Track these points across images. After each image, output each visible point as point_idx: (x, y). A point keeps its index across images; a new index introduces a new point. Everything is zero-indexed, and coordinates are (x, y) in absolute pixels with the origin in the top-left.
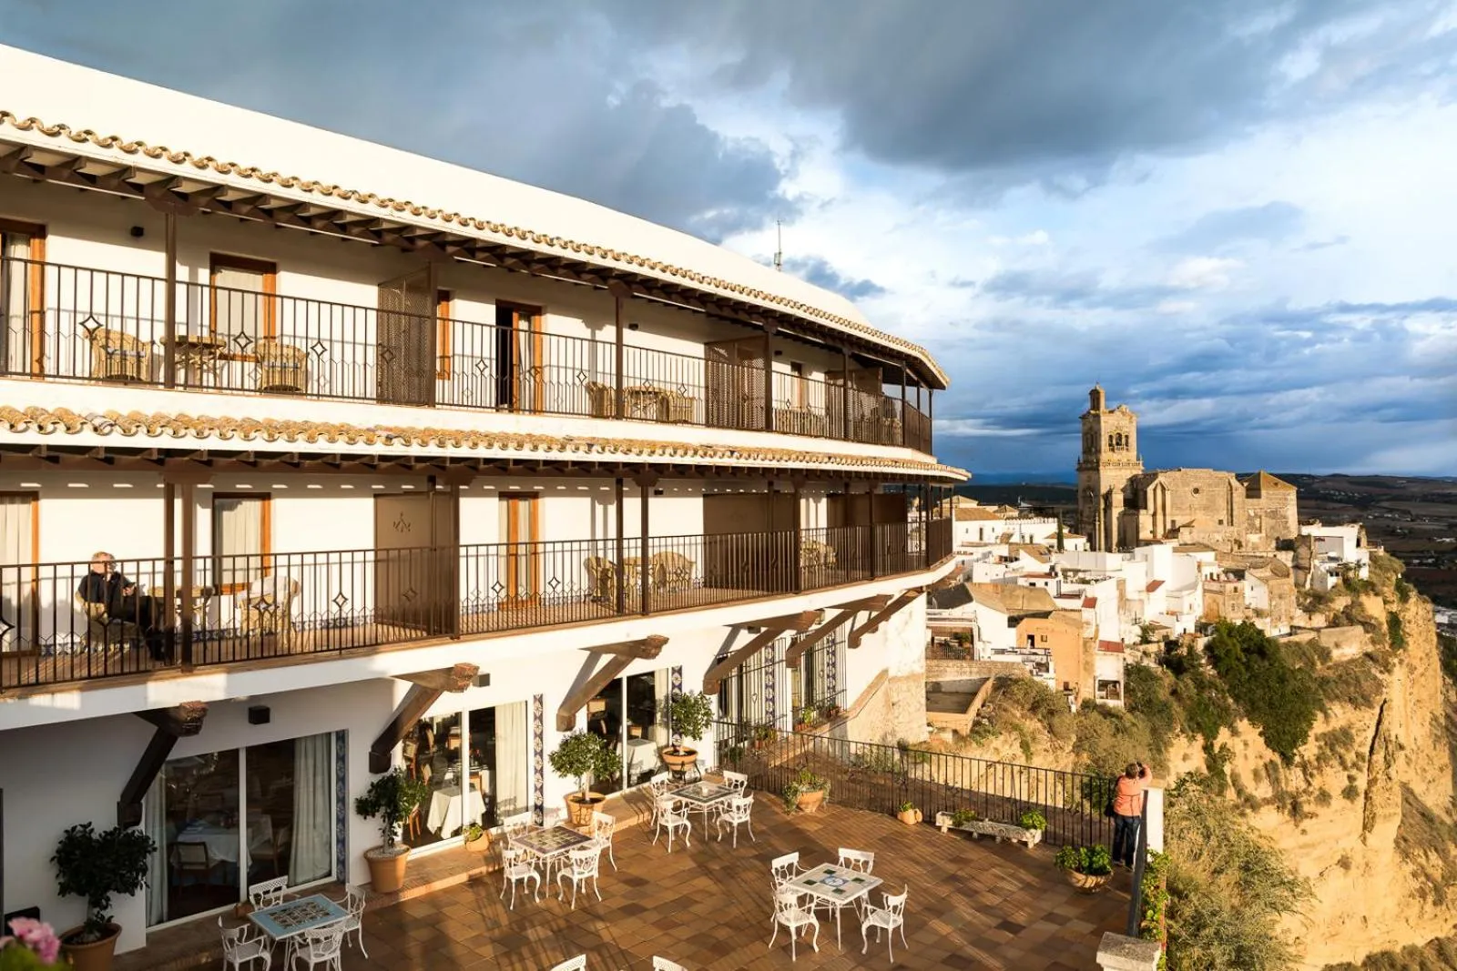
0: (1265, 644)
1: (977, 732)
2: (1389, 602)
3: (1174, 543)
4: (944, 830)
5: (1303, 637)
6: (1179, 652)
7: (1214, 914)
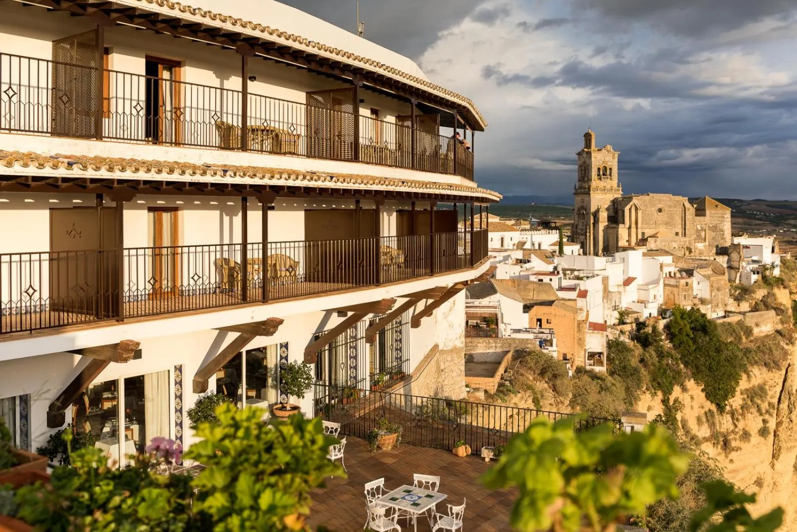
0: (707, 324)
1: (502, 392)
2: (793, 293)
3: (643, 249)
4: (487, 460)
5: (733, 319)
6: (646, 330)
7: (678, 512)
